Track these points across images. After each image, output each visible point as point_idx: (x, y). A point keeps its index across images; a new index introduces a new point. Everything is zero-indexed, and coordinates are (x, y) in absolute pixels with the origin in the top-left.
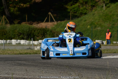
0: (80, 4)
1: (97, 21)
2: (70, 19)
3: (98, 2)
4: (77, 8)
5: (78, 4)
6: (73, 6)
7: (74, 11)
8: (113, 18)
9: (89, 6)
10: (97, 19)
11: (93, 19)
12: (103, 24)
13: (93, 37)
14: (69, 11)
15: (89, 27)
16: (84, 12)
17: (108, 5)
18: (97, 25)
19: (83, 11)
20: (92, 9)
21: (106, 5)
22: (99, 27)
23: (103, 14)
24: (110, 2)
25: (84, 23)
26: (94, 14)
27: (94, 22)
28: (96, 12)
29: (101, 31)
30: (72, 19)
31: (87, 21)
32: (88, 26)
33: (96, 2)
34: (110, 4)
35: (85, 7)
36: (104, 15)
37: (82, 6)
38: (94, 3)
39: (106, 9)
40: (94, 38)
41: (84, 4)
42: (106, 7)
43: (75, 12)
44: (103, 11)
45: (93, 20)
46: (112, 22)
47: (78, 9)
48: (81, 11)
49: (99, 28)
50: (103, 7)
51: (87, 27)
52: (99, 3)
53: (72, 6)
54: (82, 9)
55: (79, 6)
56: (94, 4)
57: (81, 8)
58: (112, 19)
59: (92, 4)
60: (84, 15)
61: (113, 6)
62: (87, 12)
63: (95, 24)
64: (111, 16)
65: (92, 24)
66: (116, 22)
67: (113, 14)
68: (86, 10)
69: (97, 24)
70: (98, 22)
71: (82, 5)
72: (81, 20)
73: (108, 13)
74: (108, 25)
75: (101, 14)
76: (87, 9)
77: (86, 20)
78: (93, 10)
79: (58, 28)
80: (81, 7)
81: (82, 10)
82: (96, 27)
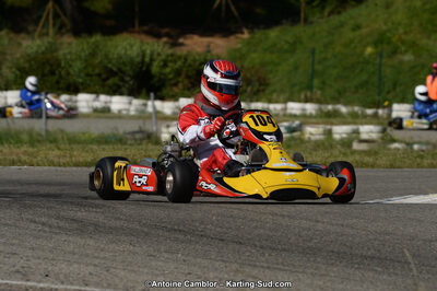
1: (401, 30)
2: (299, 21)
10: (399, 24)
11: (385, 24)
12: (425, 41)
13: (386, 89)
15: (369, 50)
18: (399, 44)
22: (406, 52)
23: (424, 4)
25: (351, 35)
26: (388, 5)
27: (388, 34)
29: (414, 67)
30: (306, 21)
31: (364, 31)
32: (365, 46)
36: (428, 6)
40: (388, 92)
45: (384, 28)
49: (408, 57)
51: (362, 53)
60: (353, 6)
63: (394, 40)
65: (380, 40)
69: (403, 42)
70: (406, 33)
72: (342, 25)
75: (419, 3)
77: (357, 27)
79: (255, 51)
82: (395, 52)
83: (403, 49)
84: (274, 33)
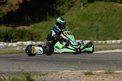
1: (75, 21)
2: (47, 20)
3: (76, 1)
8: (91, 18)
9: (66, 6)
10: (75, 19)
12: (82, 24)
15: (67, 27)
16: (61, 13)
17: (86, 5)
19: (61, 11)
20: (69, 9)
21: (83, 5)
22: (77, 27)
26: (71, 15)
27: (72, 22)
28: (73, 12)
29: (79, 31)
30: (49, 20)
33: (74, 2)
36: (82, 14)
37: (59, 7)
39: (84, 9)
41: (61, 4)
42: (84, 7)
44: (80, 11)
45: (71, 21)
46: (91, 22)
49: (78, 28)
52: (76, 3)
54: (60, 9)
56: (71, 4)
57: (58, 9)
58: (91, 19)
59: (70, 4)
60: (62, 16)
62: (64, 12)
63: (73, 24)
64: (89, 16)
65: (70, 24)
66: (95, 22)
67: (91, 14)
69: (76, 24)
70: (77, 22)
71: (59, 5)
73: (86, 12)
74: (86, 24)
75: (79, 14)
76: (64, 10)
78: (71, 11)
79: (36, 29)
82: (74, 27)
83: (76, 26)
84: (40, 24)
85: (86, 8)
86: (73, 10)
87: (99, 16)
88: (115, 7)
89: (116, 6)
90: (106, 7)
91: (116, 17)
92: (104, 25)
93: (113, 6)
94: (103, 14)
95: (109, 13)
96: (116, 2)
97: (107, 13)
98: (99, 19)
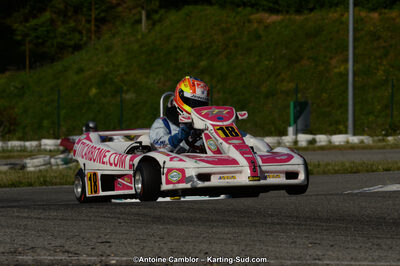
0: (54, 16)
1: (122, 71)
2: (24, 68)
3: (118, 5)
4: (44, 29)
5: (47, 15)
6: (33, 22)
7: (37, 37)
8: (176, 60)
9: (89, 21)
10: (119, 66)
11: (107, 66)
12: (144, 80)
14: (19, 38)
15: (94, 91)
16: (72, 43)
17: (156, 17)
19: (69, 37)
21: (148, 17)
22: (128, 91)
23: (141, 47)
24: (161, 7)
25: (76, 78)
26: (108, 49)
27: (110, 76)
28: (115, 41)
29: (135, 105)
30: (31, 67)
31: (87, 73)
32: (91, 86)
33: (112, 7)
34: (162, 11)
35: (72, 24)
36: (144, 49)
37: (63, 22)
38: (103, 11)
39: (150, 31)
41: (70, 14)
42: (150, 22)
43: (40, 41)
44: (139, 37)
45: (106, 70)
46: (174, 75)
47: (48, 32)
48: (59, 40)
49: (130, 96)
50: (139, 21)
51: (87, 93)
52: (120, 9)
53: (27, 21)
54: (65, 31)
55: (52, 21)
56: (103, 15)
57: (61, 29)
58: (174, 64)
59: (99, 14)
60: (72, 53)
61: (174, 17)
62: (81, 40)
63: (116, 80)
64: (169, 53)
65: (103, 81)
67: (176, 47)
68: (77, 36)
69: (123, 81)
70: (126, 73)
71: (61, 18)
72: (66, 69)
73: (158, 42)
74: (159, 82)
75: (136, 47)
76: (80, 33)
77: (81, 70)
80: (59, 23)
81: (66, 34)
82: (118, 91)
83: (125, 88)
85: (157, 28)
86: (114, 35)
87: (201, 55)
88: (255, 25)
89: (260, 22)
90: (224, 25)
91: (257, 58)
92: (219, 86)
93: (249, 21)
94: (215, 47)
95: (236, 46)
96: (258, 9)
97: (227, 46)
98: (203, 63)
